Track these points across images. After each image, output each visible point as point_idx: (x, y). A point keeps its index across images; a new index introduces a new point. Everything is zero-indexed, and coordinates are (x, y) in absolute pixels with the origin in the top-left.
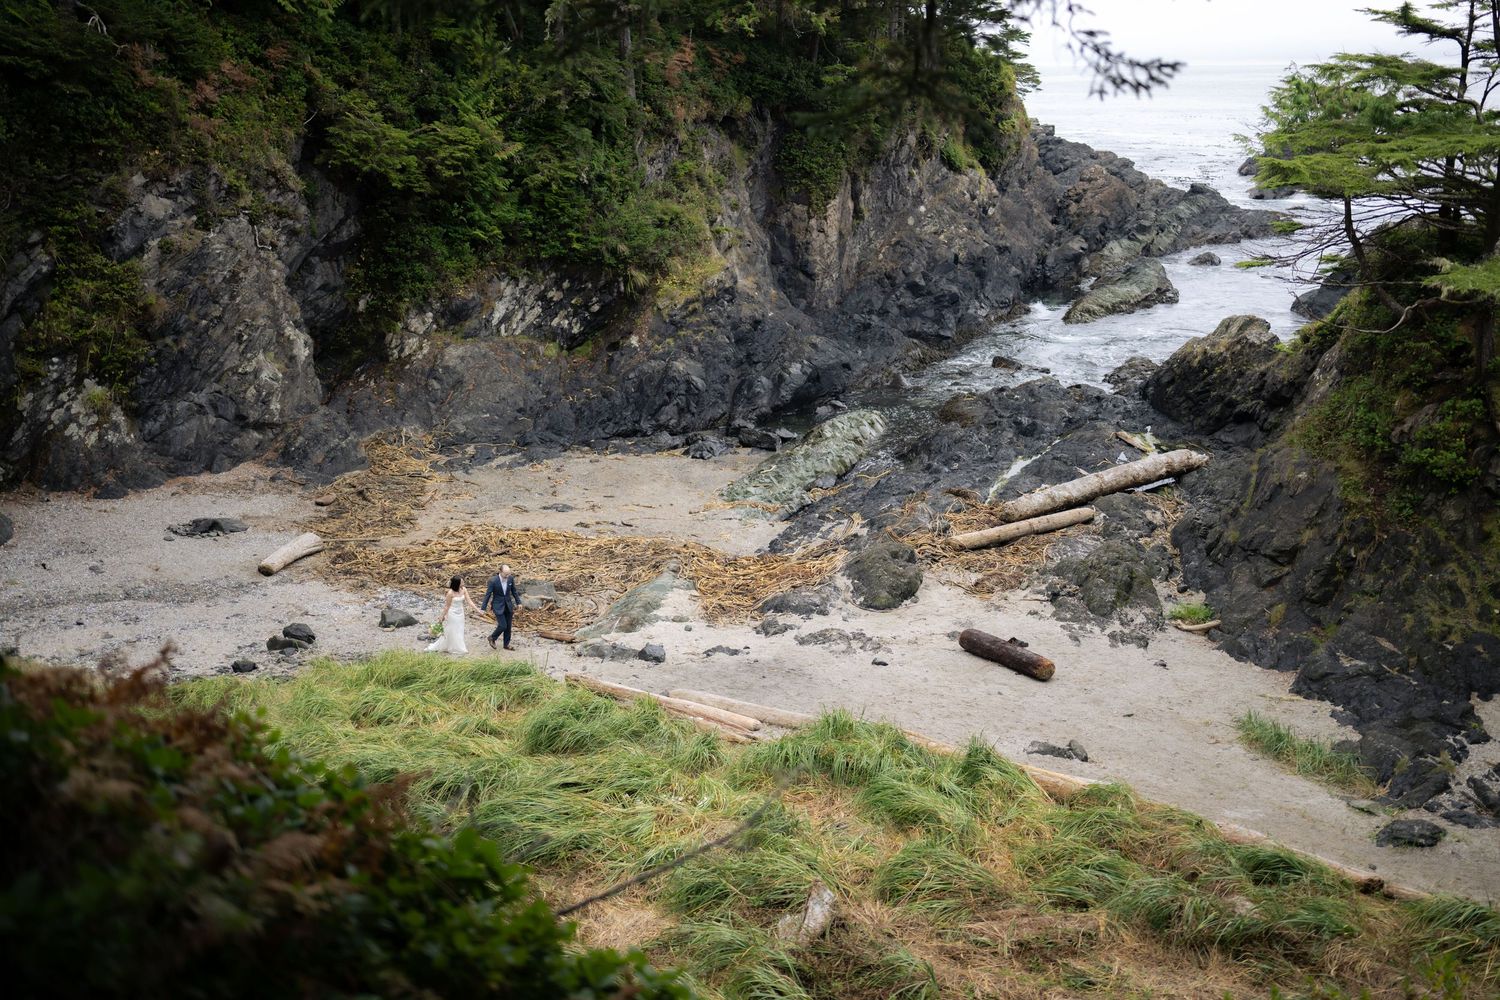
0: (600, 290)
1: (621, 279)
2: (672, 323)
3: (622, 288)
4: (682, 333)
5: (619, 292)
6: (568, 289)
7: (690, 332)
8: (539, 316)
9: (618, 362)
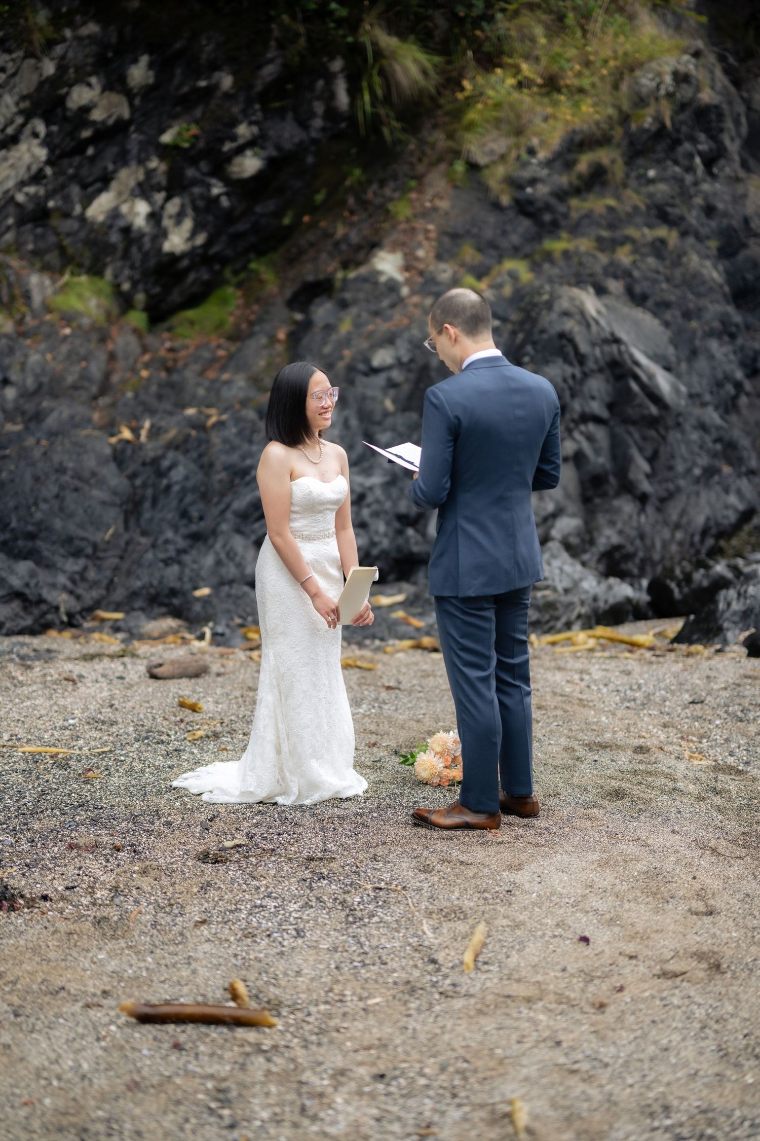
0: (264, 98)
1: (337, 65)
2: (524, 208)
3: (343, 99)
4: (558, 245)
5: (332, 113)
6: (148, 92)
7: (584, 244)
8: (37, 178)
9: (329, 328)
